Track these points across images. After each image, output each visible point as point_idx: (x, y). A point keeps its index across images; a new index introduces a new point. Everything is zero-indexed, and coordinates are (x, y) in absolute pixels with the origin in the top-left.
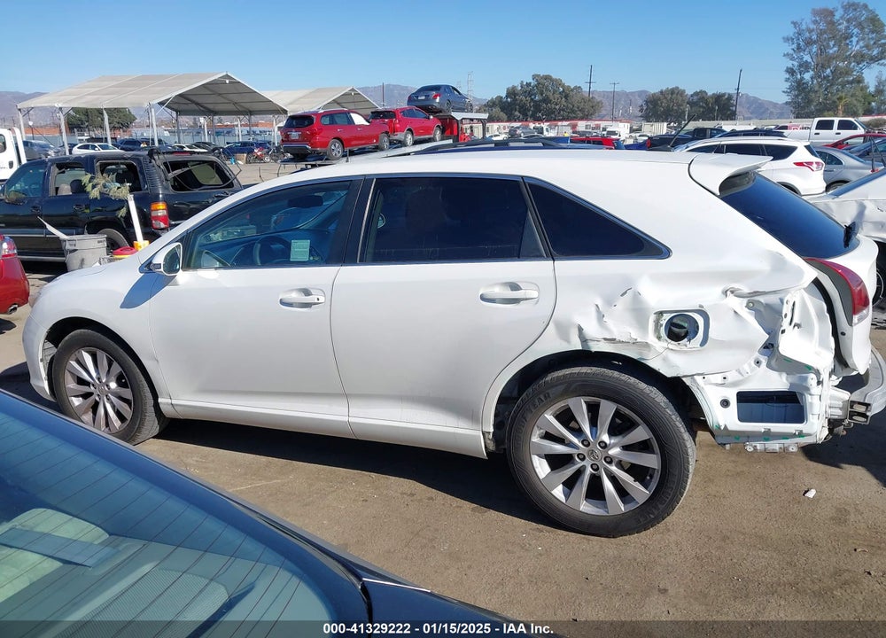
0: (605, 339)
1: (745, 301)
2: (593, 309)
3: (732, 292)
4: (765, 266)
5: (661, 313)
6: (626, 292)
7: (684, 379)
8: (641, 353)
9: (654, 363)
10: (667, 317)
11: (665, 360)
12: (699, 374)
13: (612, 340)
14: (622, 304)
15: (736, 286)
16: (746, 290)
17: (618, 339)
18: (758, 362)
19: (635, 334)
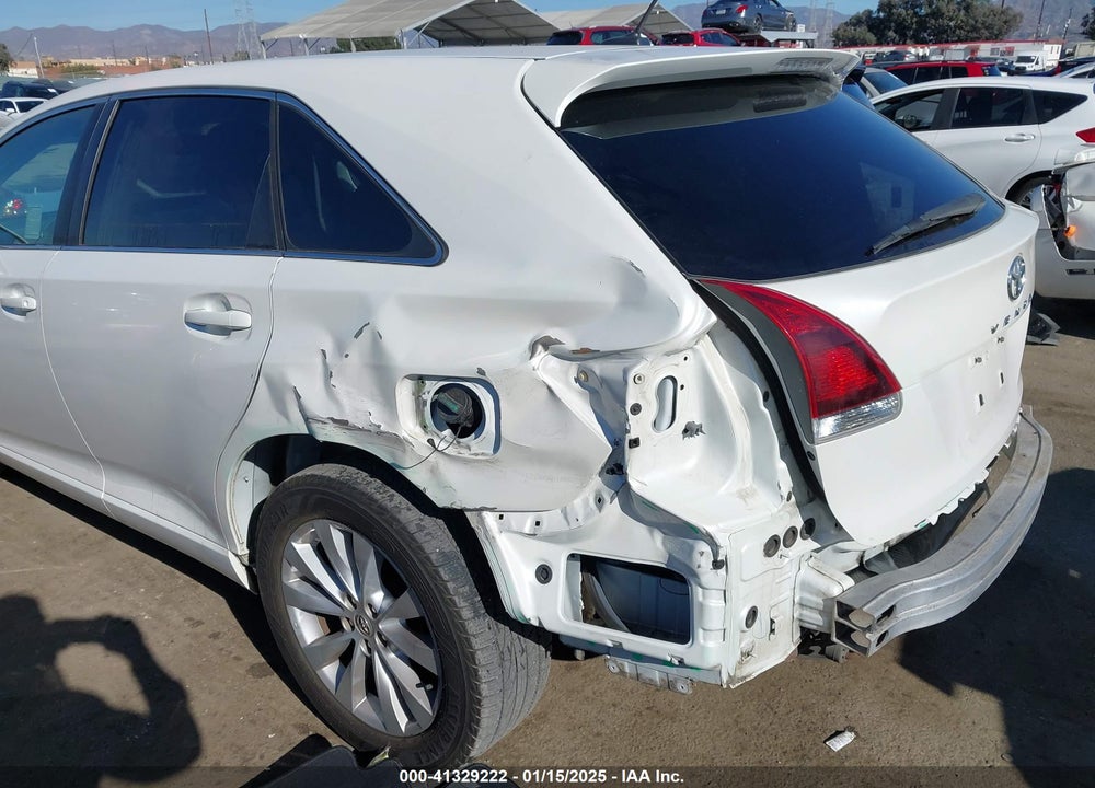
0: (332, 419)
1: (572, 369)
2: (318, 359)
3: (546, 347)
4: (607, 294)
5: (421, 379)
6: (360, 332)
7: (468, 514)
8: (393, 455)
9: (417, 477)
10: (432, 387)
11: (434, 471)
12: (492, 510)
13: (343, 423)
14: (358, 351)
15: (554, 333)
16: (570, 343)
17: (351, 421)
18: (600, 501)
19: (377, 417)
